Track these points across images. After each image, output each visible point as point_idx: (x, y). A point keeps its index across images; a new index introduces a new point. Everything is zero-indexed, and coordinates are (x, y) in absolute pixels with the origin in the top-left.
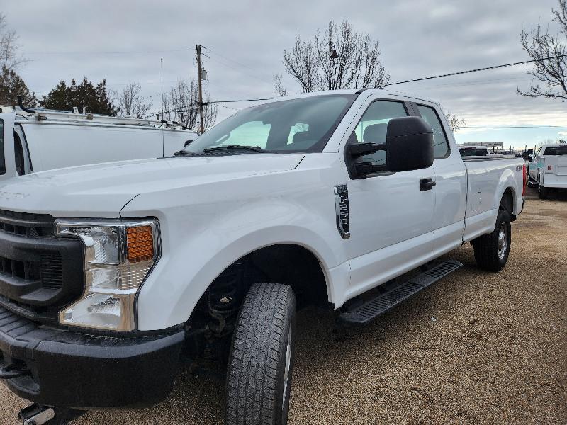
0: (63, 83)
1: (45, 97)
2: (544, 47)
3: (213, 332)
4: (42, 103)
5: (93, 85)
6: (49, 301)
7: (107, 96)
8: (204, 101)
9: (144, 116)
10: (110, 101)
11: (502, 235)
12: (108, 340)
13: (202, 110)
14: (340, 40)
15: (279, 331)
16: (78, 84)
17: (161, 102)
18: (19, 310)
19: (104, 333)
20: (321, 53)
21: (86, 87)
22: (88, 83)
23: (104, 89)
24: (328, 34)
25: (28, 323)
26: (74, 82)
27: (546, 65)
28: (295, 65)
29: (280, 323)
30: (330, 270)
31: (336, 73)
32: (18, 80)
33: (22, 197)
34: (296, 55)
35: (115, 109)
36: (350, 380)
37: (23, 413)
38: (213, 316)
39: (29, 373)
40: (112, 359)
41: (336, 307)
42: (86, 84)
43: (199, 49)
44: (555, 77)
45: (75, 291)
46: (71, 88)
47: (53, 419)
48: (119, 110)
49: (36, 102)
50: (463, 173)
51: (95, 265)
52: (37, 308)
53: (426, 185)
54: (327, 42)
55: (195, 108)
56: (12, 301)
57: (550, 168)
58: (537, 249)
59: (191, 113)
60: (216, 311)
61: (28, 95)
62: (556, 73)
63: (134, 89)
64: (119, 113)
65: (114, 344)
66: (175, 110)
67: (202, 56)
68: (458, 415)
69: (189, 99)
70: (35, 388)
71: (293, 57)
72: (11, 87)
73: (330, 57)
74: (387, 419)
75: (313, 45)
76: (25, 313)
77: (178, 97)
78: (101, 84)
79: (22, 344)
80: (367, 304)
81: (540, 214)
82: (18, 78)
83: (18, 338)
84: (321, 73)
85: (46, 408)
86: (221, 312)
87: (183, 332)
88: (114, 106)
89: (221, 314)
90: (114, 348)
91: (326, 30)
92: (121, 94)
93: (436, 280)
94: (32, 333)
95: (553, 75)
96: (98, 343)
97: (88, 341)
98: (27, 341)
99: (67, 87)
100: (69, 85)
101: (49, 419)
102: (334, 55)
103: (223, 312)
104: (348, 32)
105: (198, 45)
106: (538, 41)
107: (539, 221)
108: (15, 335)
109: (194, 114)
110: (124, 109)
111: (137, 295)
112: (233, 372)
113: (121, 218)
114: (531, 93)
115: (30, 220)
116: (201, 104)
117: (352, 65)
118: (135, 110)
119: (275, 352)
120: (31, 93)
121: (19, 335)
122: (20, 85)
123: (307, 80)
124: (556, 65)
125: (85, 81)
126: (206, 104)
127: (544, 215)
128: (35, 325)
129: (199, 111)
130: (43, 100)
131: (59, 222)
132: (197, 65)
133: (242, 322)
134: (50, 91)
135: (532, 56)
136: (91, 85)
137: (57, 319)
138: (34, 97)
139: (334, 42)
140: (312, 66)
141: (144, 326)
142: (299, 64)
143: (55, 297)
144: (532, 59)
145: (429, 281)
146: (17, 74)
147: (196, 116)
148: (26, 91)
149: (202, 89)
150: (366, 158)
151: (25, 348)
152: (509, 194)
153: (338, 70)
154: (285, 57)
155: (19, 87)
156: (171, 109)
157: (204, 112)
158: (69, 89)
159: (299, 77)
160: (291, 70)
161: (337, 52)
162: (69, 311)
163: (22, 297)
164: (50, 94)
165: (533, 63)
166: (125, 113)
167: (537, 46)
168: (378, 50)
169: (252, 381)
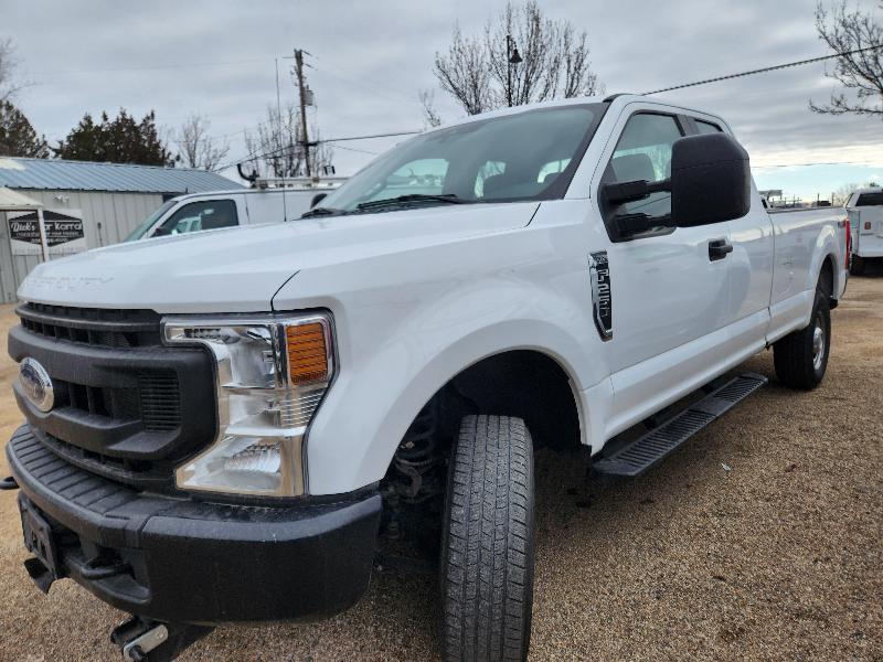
0: (88, 119)
1: (61, 143)
2: (853, 33)
3: (401, 497)
4: (57, 152)
5: (135, 120)
6: (159, 451)
7: (158, 138)
8: (311, 140)
9: (217, 167)
10: (162, 145)
11: (818, 331)
12: (260, 512)
13: (307, 154)
14: (525, 32)
15: (521, 490)
16: (112, 119)
17: (244, 144)
18: (105, 469)
19: (252, 501)
20: (495, 55)
21: (125, 123)
22: (128, 117)
23: (153, 125)
24: (505, 23)
25: (120, 490)
26: (105, 118)
27: (856, 61)
28: (453, 76)
29: (521, 478)
30: (586, 392)
31: (518, 85)
32: (18, 117)
33: (98, 283)
34: (455, 58)
35: (171, 157)
36: (612, 566)
37: (118, 634)
38: (402, 470)
39: (129, 570)
40: (273, 542)
41: (594, 451)
42: (123, 119)
43: (299, 56)
44: (871, 80)
45: (202, 433)
46: (102, 127)
47: (166, 642)
48: (178, 158)
49: (48, 149)
50: (767, 232)
51: (233, 391)
52: (139, 464)
53: (717, 250)
54: (504, 37)
55: (296, 151)
56: (90, 454)
57: (868, 226)
58: (867, 353)
59: (291, 159)
60: (406, 462)
61: (34, 140)
62: (873, 73)
63: (199, 125)
64: (178, 164)
65: (273, 519)
66: (265, 157)
67: (304, 68)
68: (798, 616)
69: (287, 136)
70: (142, 595)
71: (450, 63)
72: (7, 128)
73: (510, 61)
74: (685, 626)
75: (481, 43)
76: (116, 473)
77: (270, 135)
78: (148, 118)
79: (118, 523)
80: (632, 445)
81: (858, 299)
82: (18, 113)
83: (109, 513)
84: (496, 86)
85: (154, 625)
86: (414, 464)
87: (378, 496)
88: (170, 154)
89: (416, 467)
90: (273, 525)
91: (502, 18)
92: (179, 133)
93: (732, 404)
94: (132, 505)
95: (868, 78)
96: (246, 517)
97: (228, 514)
98: (126, 518)
99: (94, 125)
100: (97, 121)
101: (160, 642)
102: (516, 59)
103: (418, 464)
104: (537, 19)
105: (298, 50)
106: (844, 24)
107: (860, 309)
108: (102, 510)
109: (295, 161)
110: (185, 157)
111: (304, 438)
112: (455, 558)
113: (273, 311)
114: (832, 108)
115: (118, 321)
116: (306, 144)
117: (545, 73)
118: (201, 158)
119: (519, 525)
120: (39, 136)
121: (109, 510)
122: (21, 124)
123: (473, 100)
124: (871, 61)
125: (123, 114)
126: (315, 144)
127: (865, 300)
128: (132, 491)
129: (304, 156)
130: (57, 146)
131: (168, 323)
132: (298, 82)
133: (459, 478)
134: (68, 132)
135: (834, 47)
136: (131, 120)
137: (173, 481)
138: (45, 143)
139: (515, 36)
140: (481, 76)
141: (318, 488)
142: (460, 74)
143: (170, 444)
144: (834, 52)
145: (722, 407)
146: (16, 106)
147: (298, 165)
148: (31, 134)
149: (307, 121)
150: (632, 208)
151: (124, 530)
152: (828, 265)
153: (522, 82)
154: (438, 62)
155: (20, 128)
156: (259, 153)
157: (311, 158)
158: (98, 129)
159: (460, 94)
160: (448, 84)
161: (520, 53)
162: (190, 467)
163: (114, 447)
164: (69, 137)
165: (834, 59)
166: (187, 165)
167: (842, 30)
168: (585, 48)
169: (485, 573)
